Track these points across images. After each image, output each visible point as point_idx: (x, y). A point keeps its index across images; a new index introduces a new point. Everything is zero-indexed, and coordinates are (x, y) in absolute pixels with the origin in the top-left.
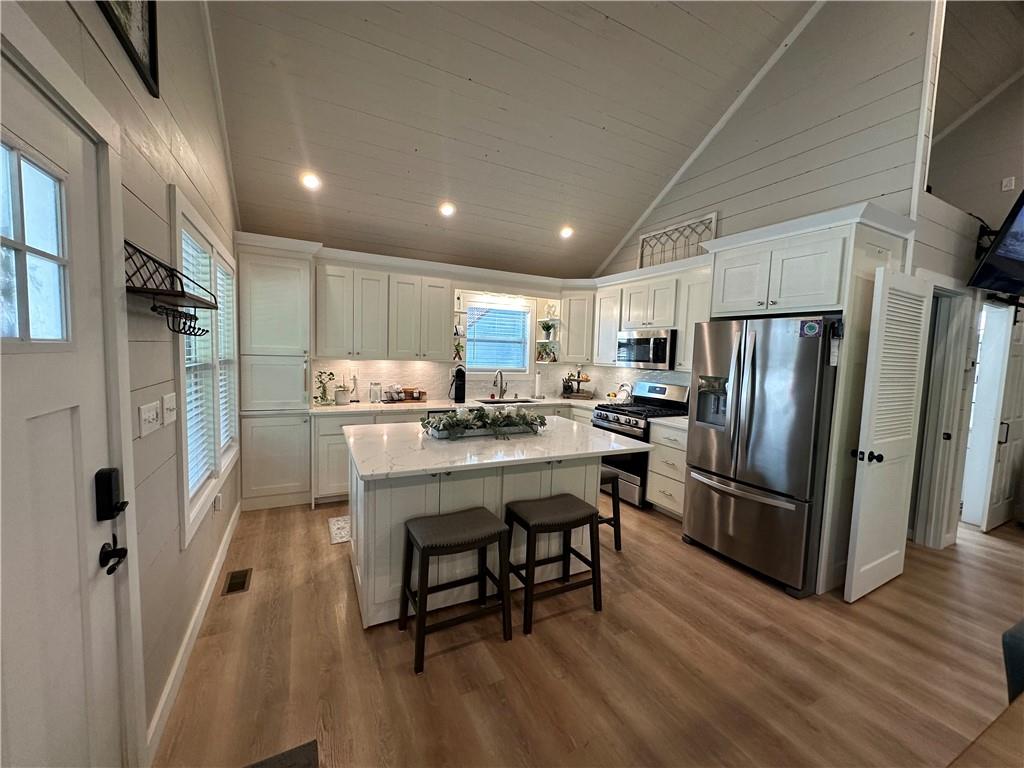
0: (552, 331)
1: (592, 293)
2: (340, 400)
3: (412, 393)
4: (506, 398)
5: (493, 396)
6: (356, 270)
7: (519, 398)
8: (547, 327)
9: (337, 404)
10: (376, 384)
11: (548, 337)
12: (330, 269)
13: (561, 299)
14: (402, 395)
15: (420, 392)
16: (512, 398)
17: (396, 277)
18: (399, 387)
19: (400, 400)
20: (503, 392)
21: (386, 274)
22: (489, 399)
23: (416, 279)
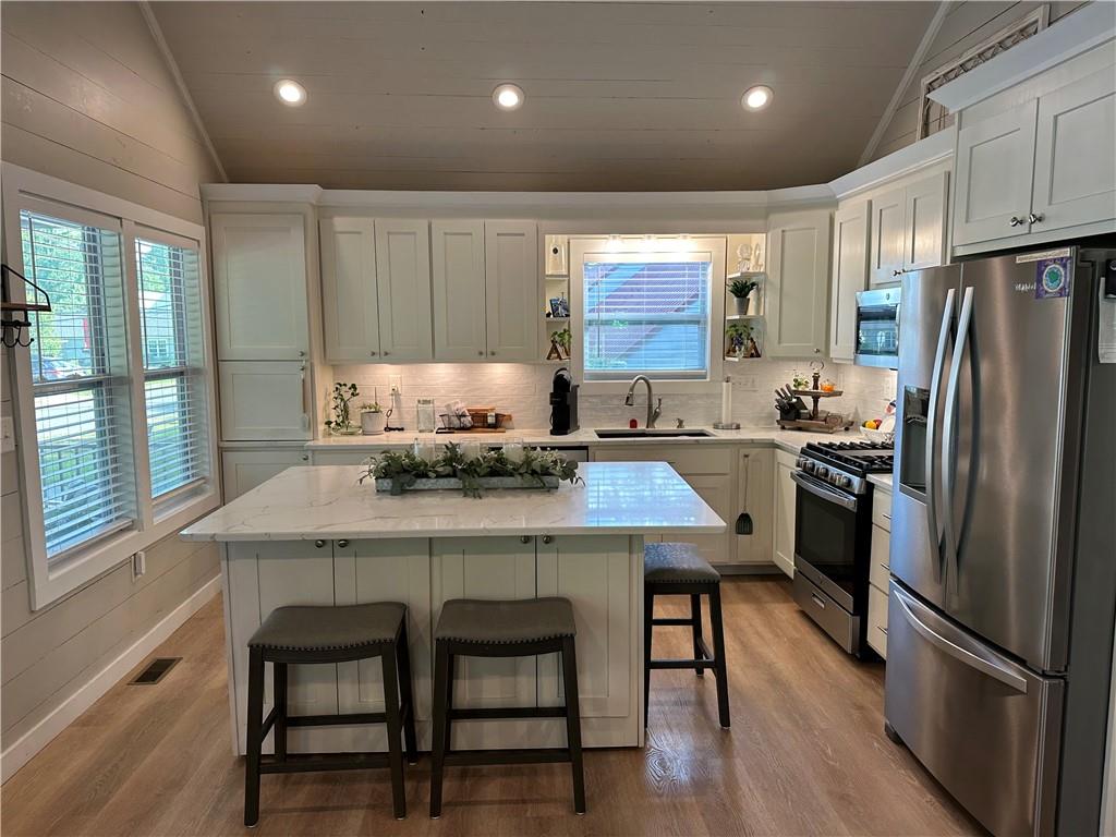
0: (752, 295)
1: (825, 213)
2: (369, 428)
3: (485, 416)
4: (659, 427)
5: (633, 423)
6: (378, 220)
7: (687, 427)
8: (741, 290)
9: (364, 434)
10: (426, 402)
11: (743, 307)
12: (340, 223)
13: (766, 232)
14: (468, 420)
15: (497, 415)
16: (673, 428)
17: (440, 225)
18: (462, 406)
19: (463, 429)
20: (653, 417)
21: (424, 223)
22: (627, 428)
23: (473, 224)
